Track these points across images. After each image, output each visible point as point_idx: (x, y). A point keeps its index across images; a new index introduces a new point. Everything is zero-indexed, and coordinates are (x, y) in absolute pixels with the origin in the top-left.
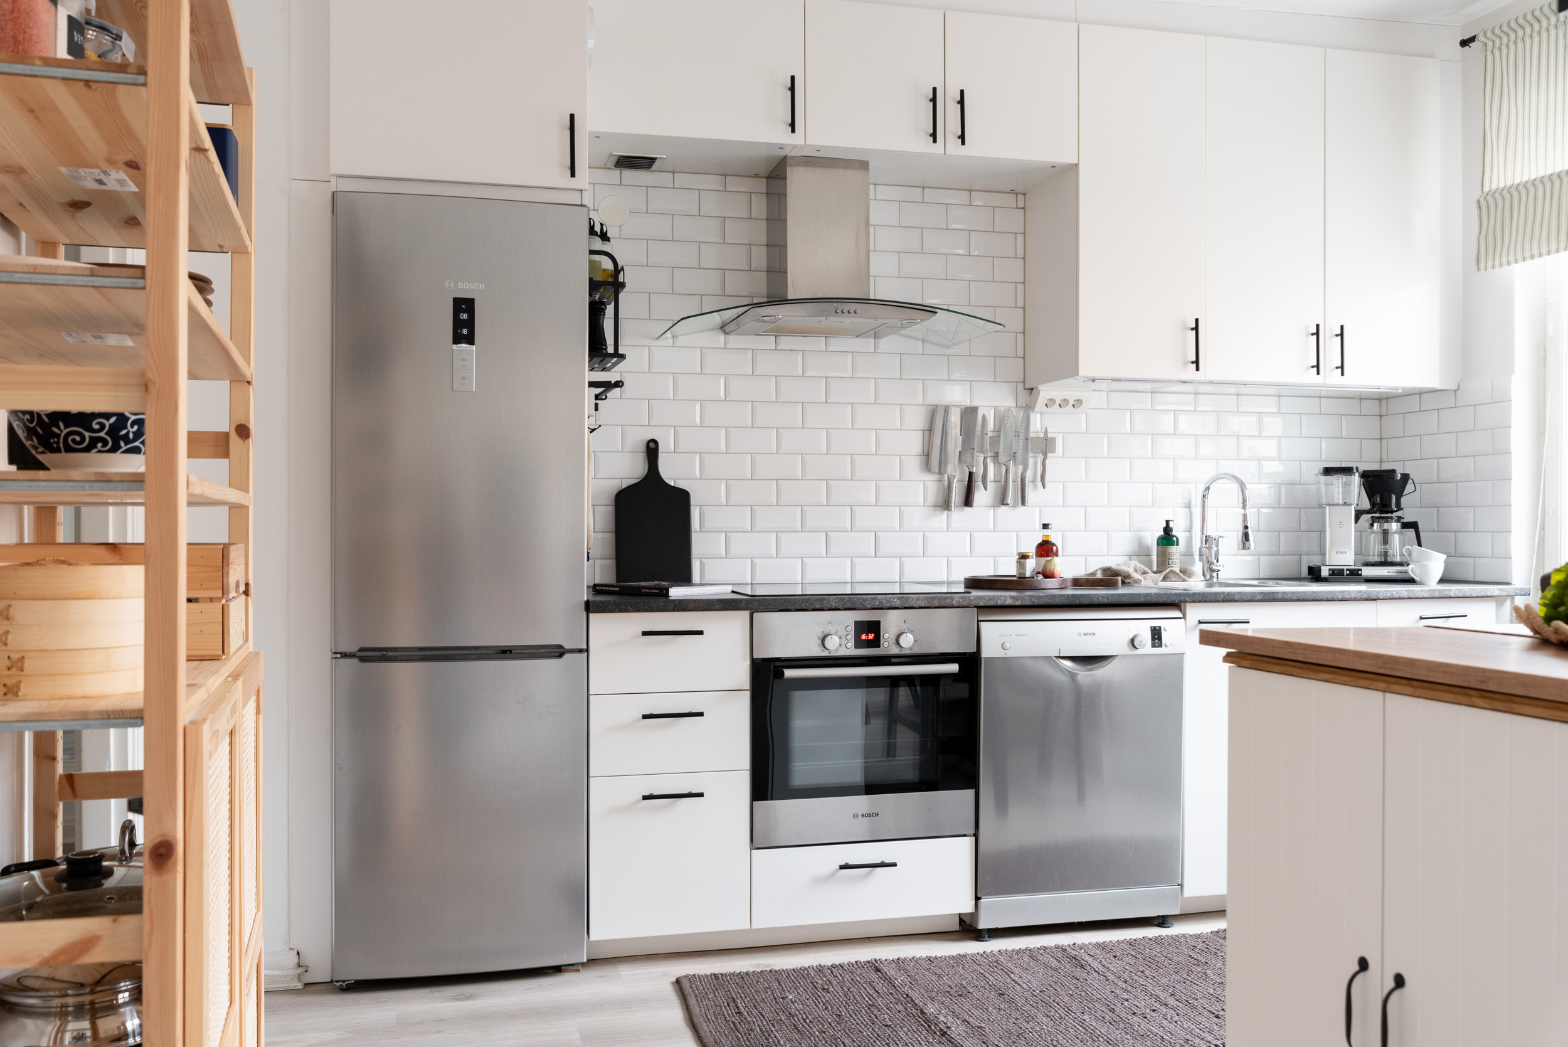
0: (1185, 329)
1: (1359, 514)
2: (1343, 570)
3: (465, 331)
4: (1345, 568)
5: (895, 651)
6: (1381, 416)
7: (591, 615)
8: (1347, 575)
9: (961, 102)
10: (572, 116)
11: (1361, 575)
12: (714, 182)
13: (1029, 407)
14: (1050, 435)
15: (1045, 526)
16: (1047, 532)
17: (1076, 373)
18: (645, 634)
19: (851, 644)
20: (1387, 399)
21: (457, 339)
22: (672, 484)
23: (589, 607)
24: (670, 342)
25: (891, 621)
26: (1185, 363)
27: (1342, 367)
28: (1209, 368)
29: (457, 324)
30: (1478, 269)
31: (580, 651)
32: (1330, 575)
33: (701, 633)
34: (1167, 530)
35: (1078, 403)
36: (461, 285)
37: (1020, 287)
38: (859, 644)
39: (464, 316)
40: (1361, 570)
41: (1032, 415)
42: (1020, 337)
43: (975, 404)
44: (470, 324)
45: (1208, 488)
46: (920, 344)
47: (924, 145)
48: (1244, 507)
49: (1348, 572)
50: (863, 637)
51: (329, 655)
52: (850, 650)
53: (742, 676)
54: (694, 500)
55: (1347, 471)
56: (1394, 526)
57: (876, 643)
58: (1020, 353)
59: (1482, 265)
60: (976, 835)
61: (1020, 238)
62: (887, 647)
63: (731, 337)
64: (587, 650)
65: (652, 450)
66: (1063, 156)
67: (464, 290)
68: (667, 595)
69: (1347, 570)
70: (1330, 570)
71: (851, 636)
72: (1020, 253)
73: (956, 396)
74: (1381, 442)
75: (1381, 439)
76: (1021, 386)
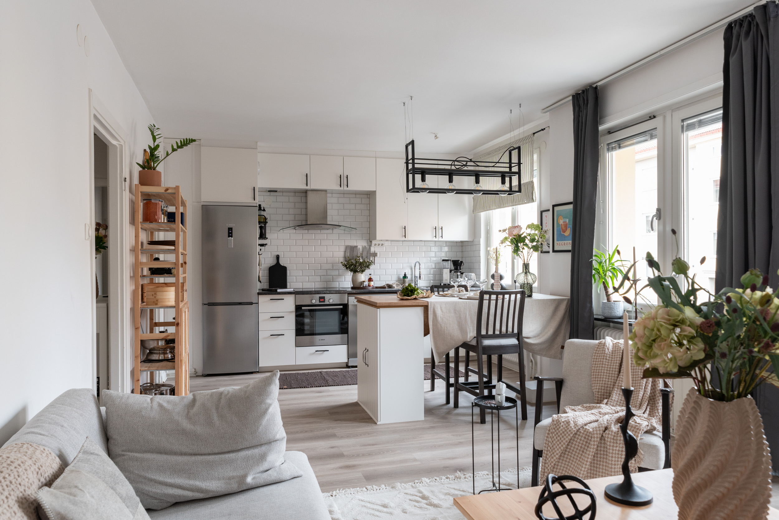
0: (403, 228)
1: (451, 271)
3: (231, 235)
6: (463, 246)
7: (260, 296)
9: (347, 178)
10: (254, 187)
12: (292, 194)
13: (370, 246)
14: (376, 252)
15: (370, 274)
16: (371, 276)
17: (376, 239)
18: (271, 299)
19: (318, 302)
21: (229, 236)
22: (283, 265)
23: (259, 294)
24: (282, 232)
25: (327, 296)
26: (403, 236)
27: (442, 236)
28: (409, 237)
29: (229, 233)
31: (257, 303)
33: (283, 299)
34: (405, 275)
35: (382, 245)
36: (230, 225)
37: (368, 217)
38: (320, 302)
39: (230, 231)
41: (371, 248)
42: (368, 229)
43: (357, 245)
44: (232, 233)
45: (415, 265)
46: (343, 231)
47: (338, 188)
48: (420, 270)
50: (321, 300)
51: (201, 304)
52: (318, 303)
53: (293, 308)
54: (287, 269)
55: (448, 260)
56: (459, 274)
57: (324, 301)
58: (368, 233)
60: (348, 345)
61: (368, 205)
62: (327, 303)
63: (297, 231)
64: (258, 303)
65: (278, 257)
66: (373, 189)
67: (230, 226)
68: (277, 291)
71: (318, 300)
72: (368, 209)
73: (353, 243)
76: (369, 240)
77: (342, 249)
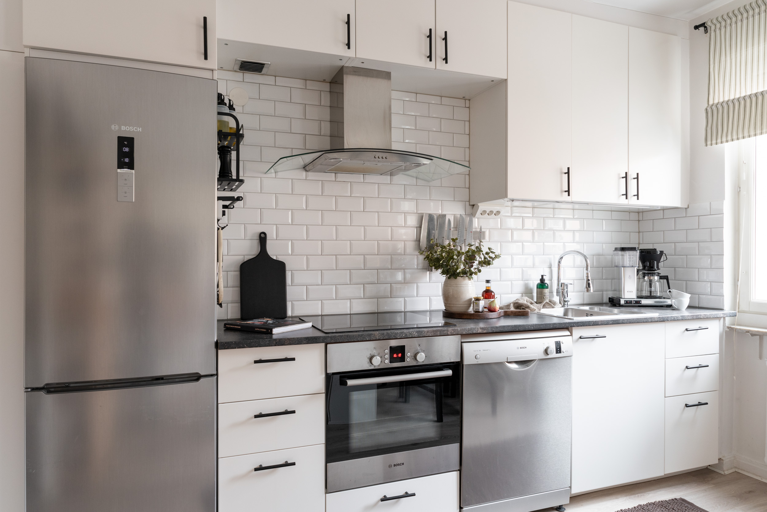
0: (562, 173)
1: (638, 271)
2: (632, 301)
3: (127, 160)
4: (633, 300)
5: (414, 363)
6: (639, 221)
7: (220, 351)
8: (634, 303)
9: (445, 39)
10: (205, 19)
11: (641, 303)
12: (298, 83)
13: (473, 215)
14: (483, 230)
15: (488, 281)
16: (488, 284)
17: (506, 196)
18: (256, 362)
19: (387, 361)
20: (642, 212)
21: (121, 165)
22: (275, 258)
23: (218, 346)
24: (274, 175)
25: (410, 345)
26: (562, 192)
27: (638, 195)
28: (575, 196)
29: (121, 155)
30: (706, 145)
31: (212, 375)
32: (625, 303)
33: (293, 359)
34: (542, 280)
35: (498, 213)
36: (123, 128)
37: (467, 150)
38: (392, 360)
39: (126, 150)
40: (641, 301)
41: (474, 219)
42: (467, 177)
43: (444, 213)
44: (131, 155)
45: (562, 258)
46: (415, 179)
47: (424, 63)
48: (587, 269)
49: (634, 302)
50: (395, 356)
51: (23, 389)
52: (387, 363)
53: (320, 384)
54: (287, 267)
55: (633, 249)
56: (656, 278)
57: (403, 359)
58: (467, 186)
59: (709, 143)
60: (460, 470)
61: (467, 123)
62: (409, 361)
63: (310, 174)
64: (217, 375)
65: (263, 239)
66: (500, 75)
67: (127, 130)
68: (271, 333)
69: (634, 301)
70: (625, 301)
71: (387, 356)
72: (467, 132)
73: (435, 209)
74: (639, 234)
75: (639, 232)
76: (467, 203)
77: (412, 221)
